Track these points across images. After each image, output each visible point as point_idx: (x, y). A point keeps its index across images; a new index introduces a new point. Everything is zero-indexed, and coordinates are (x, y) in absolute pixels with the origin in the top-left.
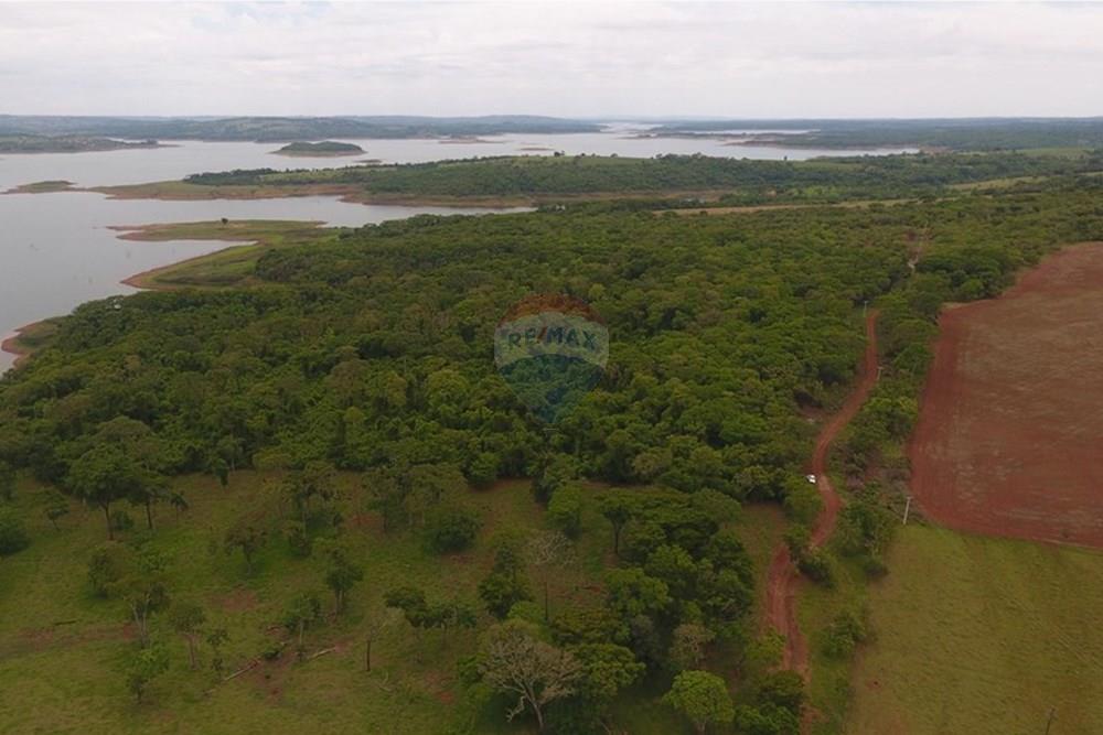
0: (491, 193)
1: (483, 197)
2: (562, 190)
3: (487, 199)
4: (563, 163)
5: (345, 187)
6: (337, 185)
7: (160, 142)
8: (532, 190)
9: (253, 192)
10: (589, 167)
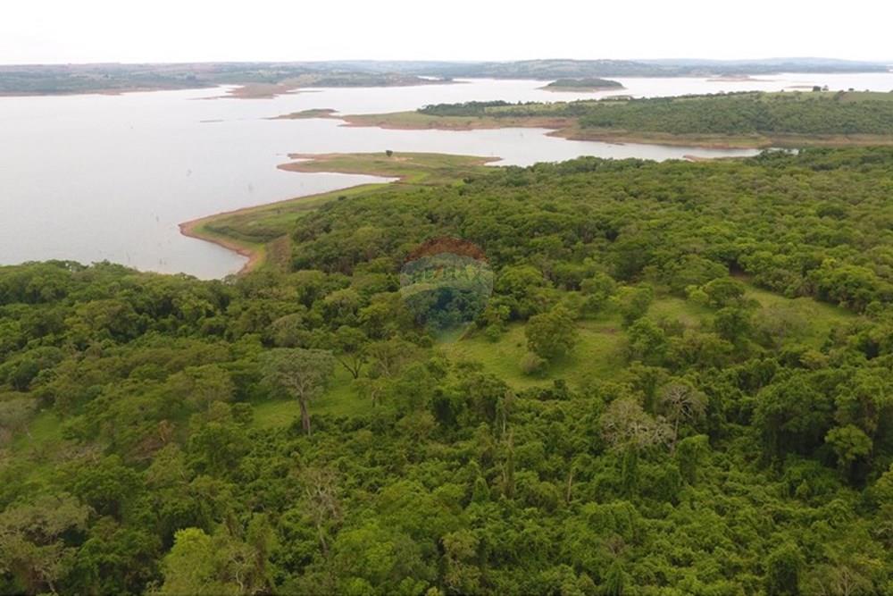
0: (716, 132)
1: (703, 136)
2: (810, 131)
3: (710, 138)
4: (821, 98)
5: (564, 121)
6: (557, 118)
7: (455, 80)
8: (772, 130)
9: (469, 123)
10: (853, 104)
